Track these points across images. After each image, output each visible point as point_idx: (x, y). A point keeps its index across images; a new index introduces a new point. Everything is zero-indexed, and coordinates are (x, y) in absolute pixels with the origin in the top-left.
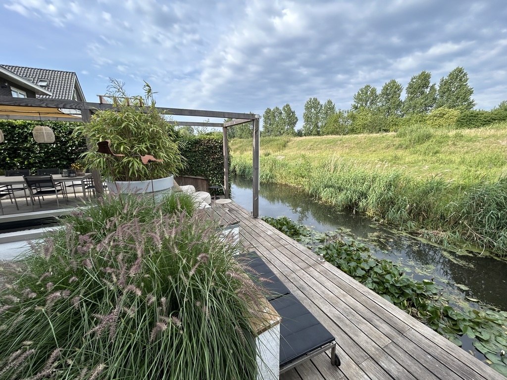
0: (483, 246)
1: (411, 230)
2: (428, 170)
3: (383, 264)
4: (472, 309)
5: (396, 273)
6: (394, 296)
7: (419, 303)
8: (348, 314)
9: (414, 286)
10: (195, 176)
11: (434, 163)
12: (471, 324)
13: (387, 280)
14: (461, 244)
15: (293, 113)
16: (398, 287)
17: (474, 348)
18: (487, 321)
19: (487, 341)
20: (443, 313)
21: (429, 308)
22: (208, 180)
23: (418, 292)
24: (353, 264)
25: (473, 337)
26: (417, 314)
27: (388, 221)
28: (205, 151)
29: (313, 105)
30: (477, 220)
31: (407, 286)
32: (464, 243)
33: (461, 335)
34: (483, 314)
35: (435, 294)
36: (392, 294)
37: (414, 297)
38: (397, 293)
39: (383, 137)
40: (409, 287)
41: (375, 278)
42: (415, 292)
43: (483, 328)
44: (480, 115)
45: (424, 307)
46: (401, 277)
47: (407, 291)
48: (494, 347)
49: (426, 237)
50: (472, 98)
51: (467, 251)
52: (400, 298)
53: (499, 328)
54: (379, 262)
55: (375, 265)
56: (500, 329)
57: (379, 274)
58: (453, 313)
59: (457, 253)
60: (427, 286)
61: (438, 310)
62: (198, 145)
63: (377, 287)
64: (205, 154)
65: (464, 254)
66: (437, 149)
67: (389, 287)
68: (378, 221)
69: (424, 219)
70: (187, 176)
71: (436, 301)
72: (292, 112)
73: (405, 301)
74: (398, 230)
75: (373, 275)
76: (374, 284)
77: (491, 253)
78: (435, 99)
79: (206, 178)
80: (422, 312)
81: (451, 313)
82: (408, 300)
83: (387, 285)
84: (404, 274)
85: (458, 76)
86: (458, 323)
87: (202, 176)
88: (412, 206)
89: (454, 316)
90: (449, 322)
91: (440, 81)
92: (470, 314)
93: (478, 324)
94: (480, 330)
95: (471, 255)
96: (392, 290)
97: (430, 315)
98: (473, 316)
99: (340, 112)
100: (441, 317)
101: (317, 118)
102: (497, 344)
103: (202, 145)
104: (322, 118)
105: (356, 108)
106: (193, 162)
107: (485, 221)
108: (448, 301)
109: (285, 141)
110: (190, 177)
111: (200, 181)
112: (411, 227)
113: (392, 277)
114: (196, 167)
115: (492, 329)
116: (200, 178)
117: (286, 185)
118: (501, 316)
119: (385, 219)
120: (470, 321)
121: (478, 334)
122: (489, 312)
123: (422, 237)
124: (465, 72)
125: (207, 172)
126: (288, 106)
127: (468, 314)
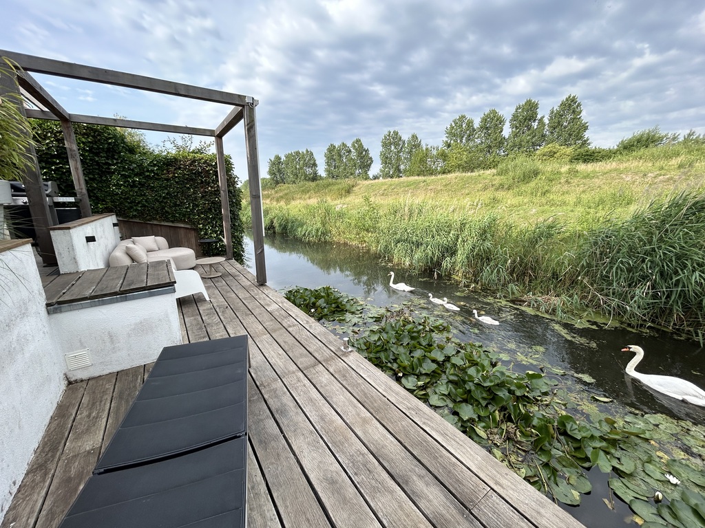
0: (610, 314)
1: (514, 296)
2: (535, 214)
3: (468, 350)
4: (603, 416)
5: (486, 363)
6: (480, 403)
7: (519, 414)
8: (358, 468)
9: (512, 383)
10: (172, 222)
11: (543, 205)
12: (604, 444)
13: (470, 377)
14: (580, 312)
15: (367, 151)
16: (487, 387)
17: (611, 493)
18: (627, 435)
19: (631, 475)
20: (558, 428)
21: (535, 422)
22: (197, 230)
23: (518, 393)
24: (418, 353)
25: (608, 470)
26: (515, 434)
27: (482, 285)
28: (187, 179)
29: (392, 141)
30: (601, 275)
31: (501, 385)
32: (585, 311)
33: (588, 469)
34: (620, 423)
35: (546, 394)
36: (477, 400)
37: (511, 403)
38: (484, 399)
39: (479, 176)
40: (504, 386)
41: (452, 374)
42: (514, 394)
43: (622, 449)
44: (596, 154)
45: (527, 419)
46: (494, 370)
47: (500, 394)
48: (643, 487)
49: (533, 305)
50: (587, 135)
51: (588, 321)
52: (490, 407)
53: (645, 445)
54: (462, 348)
55: (454, 353)
56: (648, 447)
57: (459, 368)
58: (575, 427)
59: (576, 326)
60: (534, 381)
61: (550, 423)
62: (172, 169)
63: (453, 390)
64: (187, 183)
65: (585, 326)
66: (547, 188)
67: (473, 388)
68: (468, 286)
69: (530, 281)
70: (155, 222)
71: (547, 405)
72: (364, 150)
73: (497, 412)
74: (495, 298)
75: (450, 371)
76: (450, 386)
77: (622, 323)
78: (543, 136)
79: (193, 227)
80: (523, 430)
81: (571, 427)
82: (503, 409)
83: (470, 386)
84: (500, 363)
85: (571, 106)
86: (582, 446)
87: (184, 222)
88: (514, 261)
89: (576, 432)
90: (568, 445)
91: (549, 112)
92: (601, 426)
93: (614, 443)
94: (618, 454)
95: (594, 327)
96: (478, 394)
97: (537, 435)
98: (606, 428)
99: (427, 149)
100: (555, 436)
101: (399, 159)
102: (647, 479)
103: (180, 168)
104: (405, 158)
105: (449, 146)
106: (164, 198)
107: (612, 276)
108: (565, 405)
109: (349, 185)
110: (163, 223)
111: (182, 232)
112: (513, 293)
113: (478, 371)
114: (171, 207)
115: (636, 450)
116: (182, 226)
117: (346, 244)
118: (647, 422)
119: (477, 284)
120: (602, 438)
121: (615, 463)
122: (629, 418)
123: (529, 306)
124: (579, 101)
125: (194, 215)
126: (358, 141)
127: (597, 425)
